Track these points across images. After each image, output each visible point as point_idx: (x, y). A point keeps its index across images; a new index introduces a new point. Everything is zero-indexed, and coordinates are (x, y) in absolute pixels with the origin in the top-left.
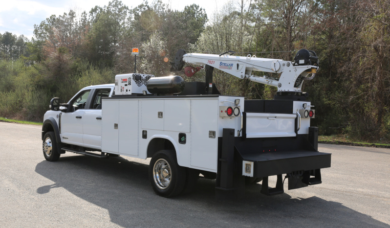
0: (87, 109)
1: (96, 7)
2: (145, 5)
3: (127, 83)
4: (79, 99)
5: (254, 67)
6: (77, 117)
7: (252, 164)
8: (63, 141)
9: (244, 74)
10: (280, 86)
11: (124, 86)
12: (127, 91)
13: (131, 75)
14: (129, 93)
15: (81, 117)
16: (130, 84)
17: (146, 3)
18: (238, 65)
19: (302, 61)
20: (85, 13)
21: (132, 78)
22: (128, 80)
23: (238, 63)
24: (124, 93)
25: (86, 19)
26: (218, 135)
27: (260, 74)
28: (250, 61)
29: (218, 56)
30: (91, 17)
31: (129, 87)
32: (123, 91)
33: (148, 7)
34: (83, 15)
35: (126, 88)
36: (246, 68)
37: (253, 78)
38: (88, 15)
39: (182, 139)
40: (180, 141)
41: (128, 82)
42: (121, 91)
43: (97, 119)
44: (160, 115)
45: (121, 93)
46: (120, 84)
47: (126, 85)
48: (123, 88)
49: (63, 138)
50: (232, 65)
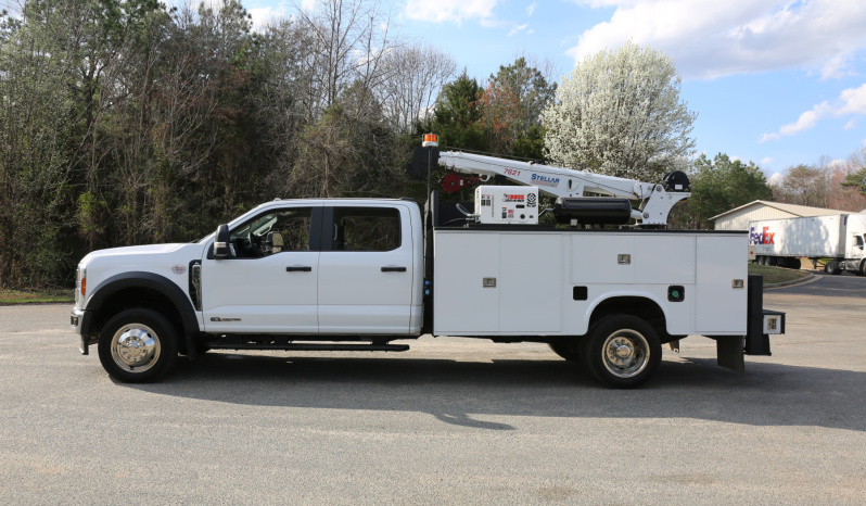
3: (525, 203)
6: (291, 269)
7: (779, 319)
10: (646, 216)
11: (513, 208)
12: (523, 217)
13: (535, 189)
14: (532, 222)
15: (308, 269)
16: (532, 205)
18: (570, 182)
19: (679, 187)
22: (526, 198)
24: (516, 220)
26: (747, 285)
29: (527, 164)
31: (527, 211)
32: (512, 216)
35: (519, 212)
36: (585, 187)
39: (675, 294)
40: (671, 298)
41: (526, 201)
42: (504, 216)
43: (385, 270)
44: (624, 259)
45: (505, 221)
46: (499, 204)
47: (523, 207)
48: (510, 211)
49: (213, 320)
50: (558, 180)
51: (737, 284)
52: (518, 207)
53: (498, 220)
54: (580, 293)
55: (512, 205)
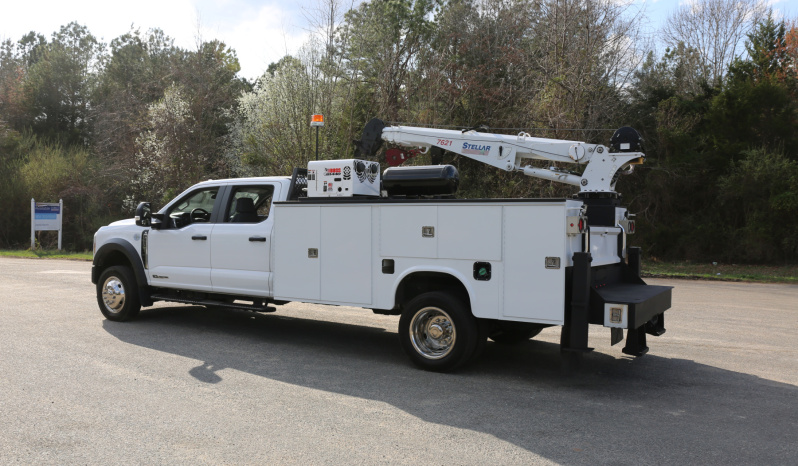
0: (216, 221)
1: (32, 34)
2: (134, 35)
3: (341, 176)
4: (185, 204)
5: (533, 152)
6: (194, 238)
7: (625, 309)
8: (152, 282)
9: (512, 164)
10: (585, 183)
11: (332, 181)
12: (340, 189)
13: (350, 162)
14: (348, 194)
15: (204, 238)
16: (347, 177)
17: (137, 33)
18: (501, 149)
19: (625, 146)
20: (9, 43)
21: (352, 167)
22: (342, 171)
23: (503, 145)
24: (334, 193)
25: (9, 54)
26: (564, 264)
27: (544, 164)
28: (524, 142)
29: (459, 132)
30: (20, 50)
31: (344, 184)
32: (331, 189)
33: (139, 40)
34: (5, 46)
35: (337, 185)
36: (517, 154)
37: (528, 170)
38: (15, 47)
39: (482, 272)
40: (477, 276)
41: (342, 174)
42: (325, 190)
43: (251, 240)
44: (428, 232)
45: (326, 195)
46: (322, 178)
47: (339, 180)
48: (330, 184)
49: (154, 276)
50: (489, 148)
51: (552, 262)
52: (336, 180)
53: (320, 194)
54: (389, 267)
55: (331, 179)
